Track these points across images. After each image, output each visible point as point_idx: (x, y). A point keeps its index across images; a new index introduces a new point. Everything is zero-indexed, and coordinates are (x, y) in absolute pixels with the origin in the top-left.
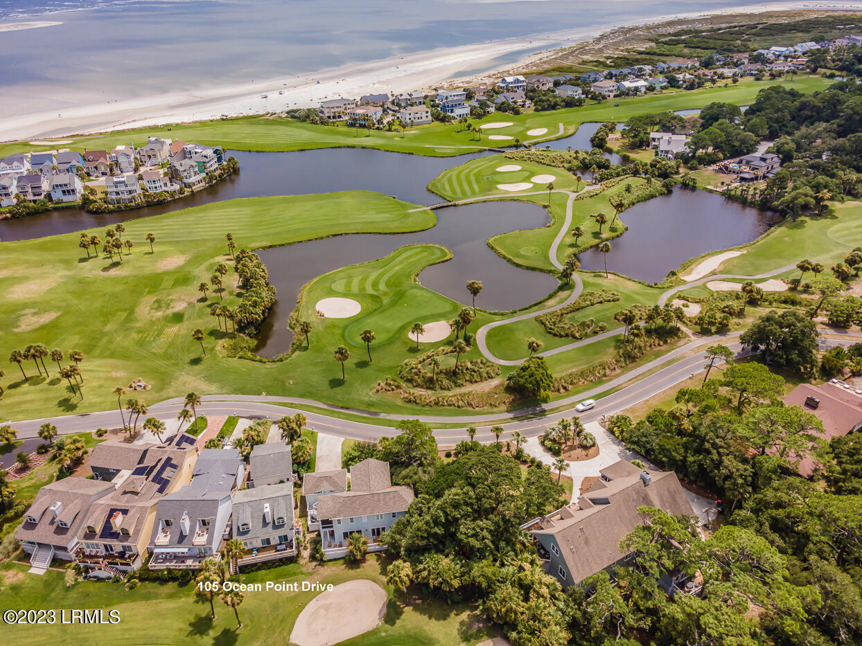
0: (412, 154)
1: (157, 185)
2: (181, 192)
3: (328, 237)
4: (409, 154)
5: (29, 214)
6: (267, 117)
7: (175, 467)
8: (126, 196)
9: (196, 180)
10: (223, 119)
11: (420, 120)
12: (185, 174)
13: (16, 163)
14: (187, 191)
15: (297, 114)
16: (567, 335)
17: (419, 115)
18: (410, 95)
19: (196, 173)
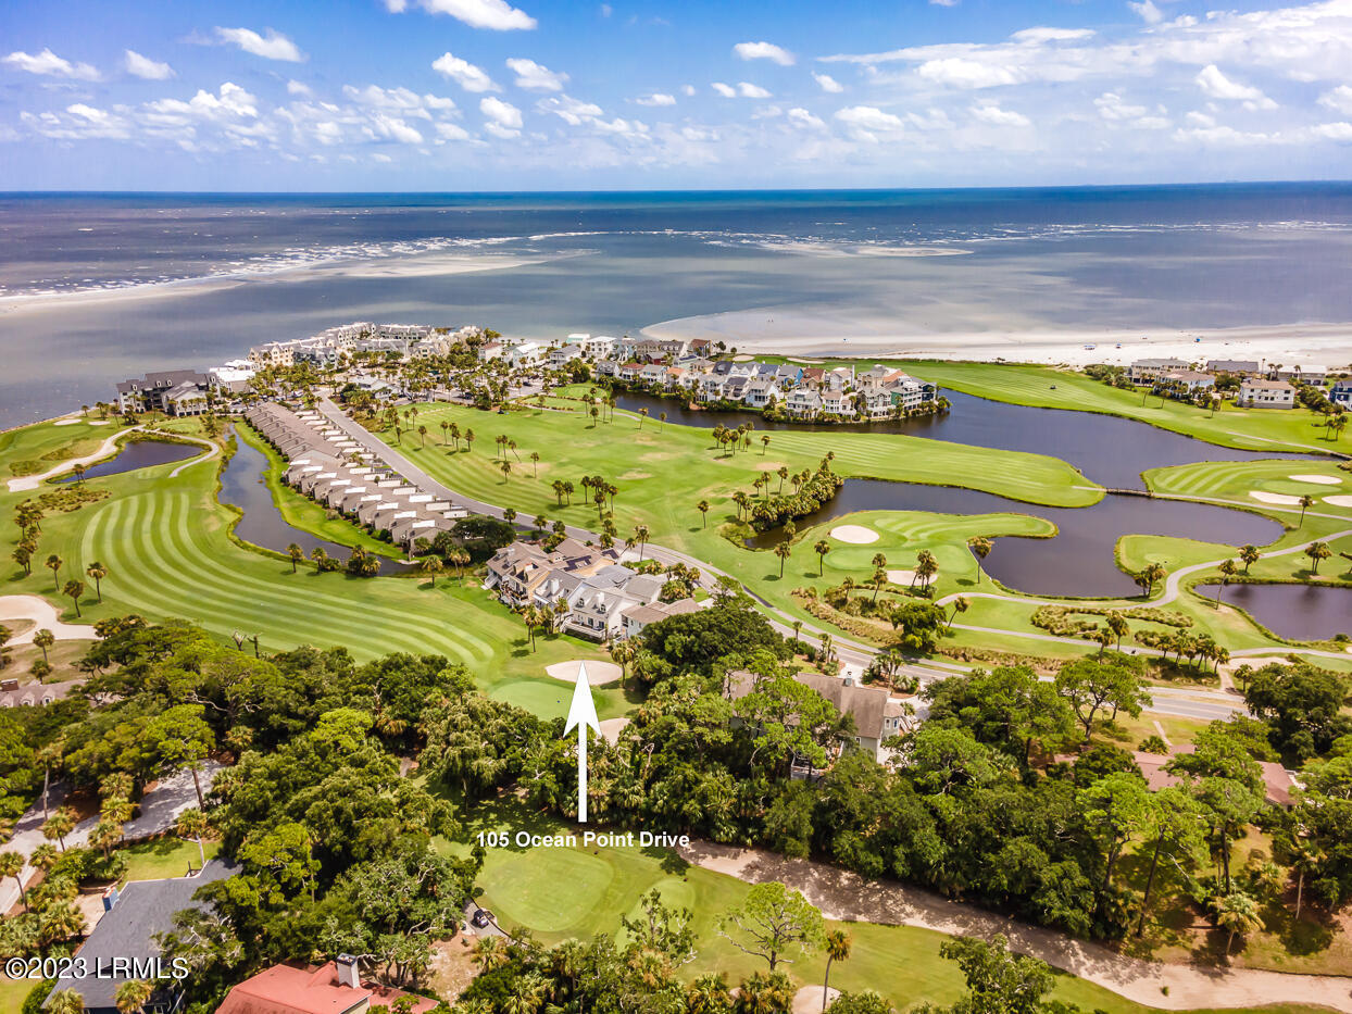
0: (1191, 437)
1: (834, 405)
2: (857, 418)
3: (942, 486)
4: (1187, 436)
5: (719, 411)
6: (1056, 369)
7: (589, 563)
8: (799, 410)
9: (879, 410)
10: (997, 363)
11: (1269, 401)
12: (872, 401)
13: (745, 369)
14: (863, 419)
15: (1093, 371)
16: (1046, 627)
17: (1270, 394)
18: (1297, 367)
19: (885, 404)
